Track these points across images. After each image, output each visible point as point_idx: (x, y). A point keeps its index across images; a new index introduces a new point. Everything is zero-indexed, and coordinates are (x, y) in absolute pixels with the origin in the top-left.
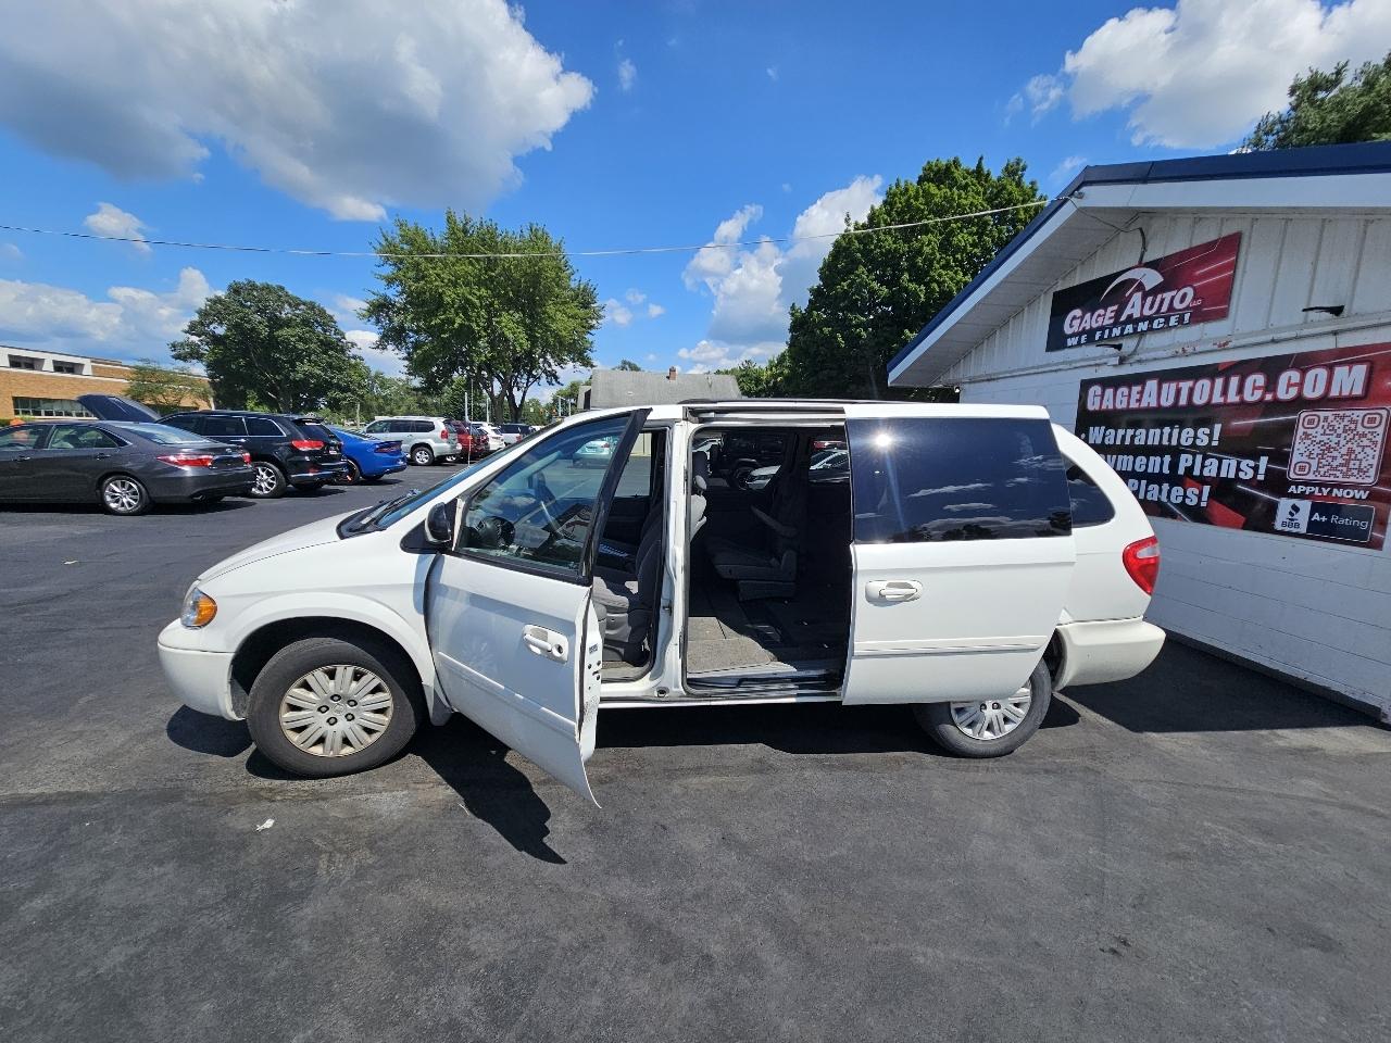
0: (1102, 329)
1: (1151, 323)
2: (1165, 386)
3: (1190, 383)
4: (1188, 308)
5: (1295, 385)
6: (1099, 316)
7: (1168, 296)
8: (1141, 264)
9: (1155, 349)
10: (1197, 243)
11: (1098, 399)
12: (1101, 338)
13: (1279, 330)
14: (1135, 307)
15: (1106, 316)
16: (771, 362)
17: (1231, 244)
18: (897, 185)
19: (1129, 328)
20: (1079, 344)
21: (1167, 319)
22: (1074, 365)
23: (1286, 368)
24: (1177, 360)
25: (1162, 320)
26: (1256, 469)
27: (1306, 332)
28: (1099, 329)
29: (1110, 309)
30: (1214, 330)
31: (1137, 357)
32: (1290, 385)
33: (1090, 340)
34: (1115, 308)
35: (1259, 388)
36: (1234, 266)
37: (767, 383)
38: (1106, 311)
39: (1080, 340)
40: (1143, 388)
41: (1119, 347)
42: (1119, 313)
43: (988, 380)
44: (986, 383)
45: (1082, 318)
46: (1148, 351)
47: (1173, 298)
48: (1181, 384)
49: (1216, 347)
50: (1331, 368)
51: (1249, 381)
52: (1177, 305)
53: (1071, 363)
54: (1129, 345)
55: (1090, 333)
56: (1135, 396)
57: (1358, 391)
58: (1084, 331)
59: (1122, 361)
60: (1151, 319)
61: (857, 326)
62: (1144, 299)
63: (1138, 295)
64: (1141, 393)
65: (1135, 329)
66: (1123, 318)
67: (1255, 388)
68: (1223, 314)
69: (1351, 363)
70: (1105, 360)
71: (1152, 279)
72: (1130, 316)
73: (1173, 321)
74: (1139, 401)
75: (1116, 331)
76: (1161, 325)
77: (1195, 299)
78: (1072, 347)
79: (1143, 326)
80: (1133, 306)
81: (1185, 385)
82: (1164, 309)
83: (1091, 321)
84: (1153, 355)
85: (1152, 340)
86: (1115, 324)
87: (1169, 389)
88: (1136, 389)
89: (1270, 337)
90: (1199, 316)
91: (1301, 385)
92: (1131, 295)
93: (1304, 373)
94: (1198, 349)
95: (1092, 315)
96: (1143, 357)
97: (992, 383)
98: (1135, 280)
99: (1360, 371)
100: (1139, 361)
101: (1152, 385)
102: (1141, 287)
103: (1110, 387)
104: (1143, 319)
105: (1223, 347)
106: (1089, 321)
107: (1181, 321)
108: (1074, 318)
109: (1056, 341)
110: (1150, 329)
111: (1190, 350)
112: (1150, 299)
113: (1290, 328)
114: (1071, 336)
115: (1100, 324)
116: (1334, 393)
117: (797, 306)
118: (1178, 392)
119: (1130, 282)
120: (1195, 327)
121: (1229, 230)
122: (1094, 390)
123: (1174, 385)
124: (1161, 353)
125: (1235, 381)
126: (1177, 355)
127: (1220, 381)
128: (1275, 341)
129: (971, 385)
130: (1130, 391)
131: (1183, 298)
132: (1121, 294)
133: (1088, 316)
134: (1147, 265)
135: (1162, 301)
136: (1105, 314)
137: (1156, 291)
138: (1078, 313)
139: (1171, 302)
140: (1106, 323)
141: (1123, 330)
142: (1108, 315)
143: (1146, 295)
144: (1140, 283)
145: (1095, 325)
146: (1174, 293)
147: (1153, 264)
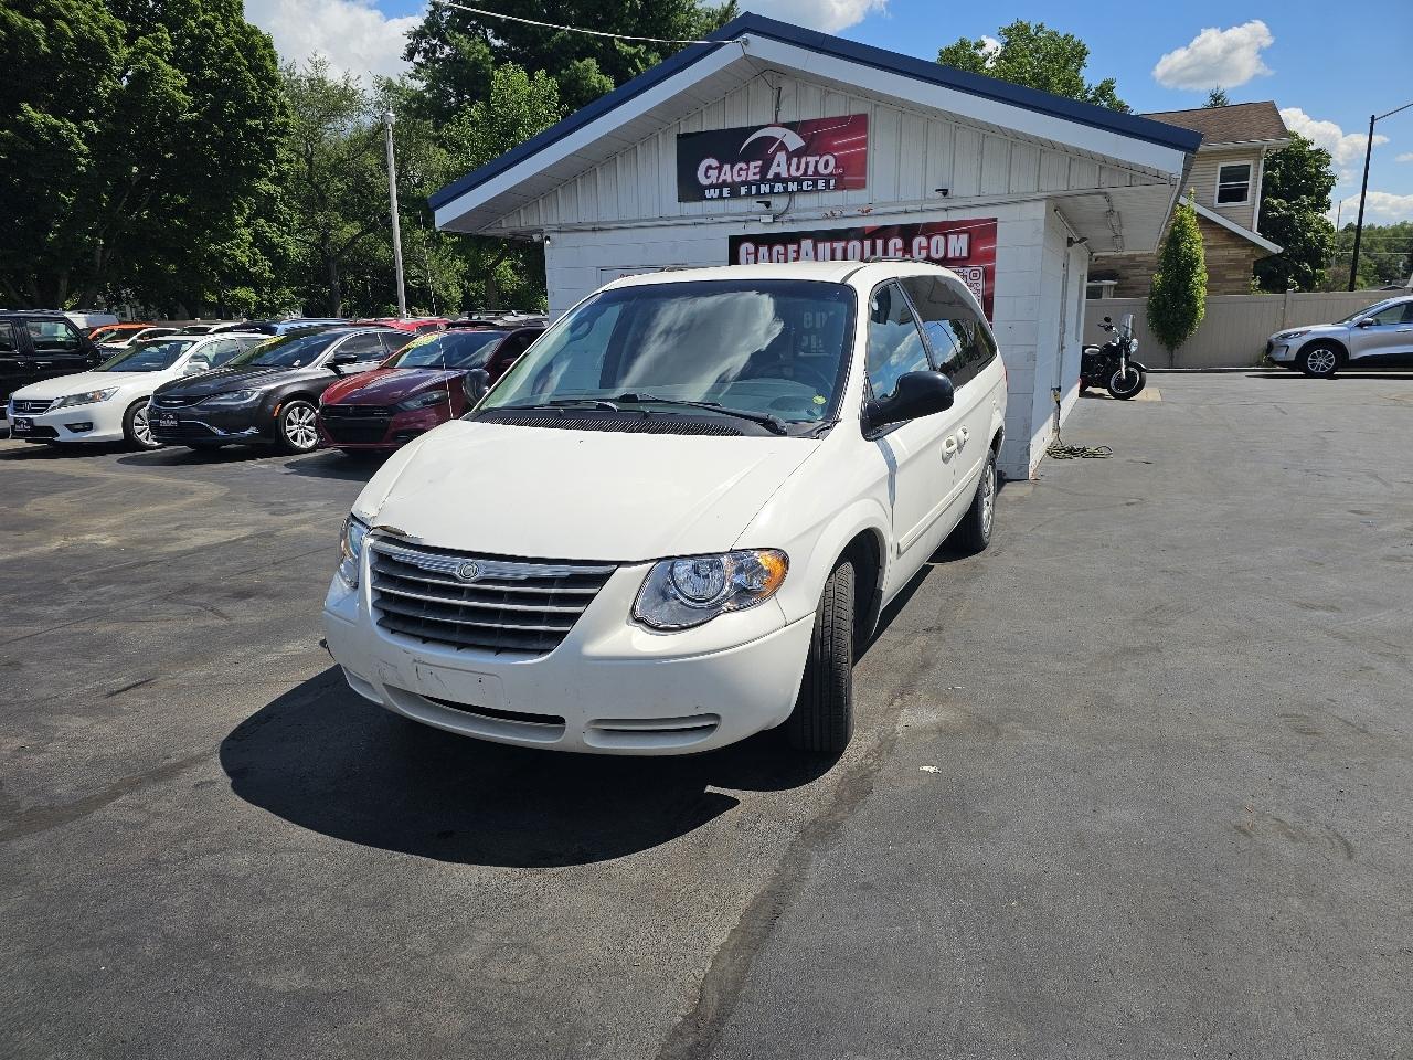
0: (747, 183)
1: (800, 184)
2: (820, 246)
3: (843, 244)
4: (831, 174)
5: (924, 248)
6: (741, 169)
7: (812, 160)
8: (777, 124)
9: (805, 210)
10: (829, 114)
11: (752, 257)
12: (749, 194)
13: (906, 202)
14: (780, 165)
15: (748, 171)
17: (859, 123)
19: (779, 187)
20: (721, 197)
21: (815, 183)
22: (716, 219)
23: (915, 235)
24: (828, 221)
25: (810, 183)
27: (925, 206)
28: (743, 183)
29: (752, 164)
30: (856, 197)
31: (787, 217)
32: (920, 248)
33: (735, 194)
34: (760, 163)
35: (900, 250)
36: (864, 143)
38: (748, 165)
39: (721, 192)
40: (799, 247)
41: (768, 204)
42: (764, 170)
43: (594, 230)
44: (590, 234)
45: (720, 169)
46: (799, 211)
47: (817, 162)
48: (835, 245)
49: (860, 213)
50: (946, 235)
51: (891, 243)
52: (821, 170)
53: (712, 216)
54: (779, 203)
55: (735, 187)
56: (792, 255)
57: (965, 254)
58: (725, 184)
59: (775, 218)
60: (799, 181)
62: (789, 160)
63: (781, 157)
64: (798, 251)
65: (786, 188)
66: (770, 176)
67: (896, 250)
68: (861, 185)
69: (958, 233)
70: (756, 217)
71: (794, 141)
72: (777, 175)
73: (821, 184)
75: (765, 188)
76: (810, 188)
77: (836, 167)
78: (712, 199)
79: (793, 186)
80: (779, 165)
81: (839, 246)
82: (810, 172)
83: (728, 174)
84: (802, 215)
85: (801, 200)
86: (763, 180)
88: (792, 244)
89: (902, 208)
90: (841, 185)
91: (928, 248)
92: (775, 153)
93: (929, 238)
94: (845, 213)
95: (732, 168)
96: (793, 216)
97: (599, 234)
98: (776, 139)
99: (964, 238)
100: (792, 220)
101: (807, 244)
102: (783, 147)
103: (763, 244)
104: (794, 179)
105: (866, 213)
106: (729, 174)
107: (827, 184)
108: (709, 167)
109: (690, 189)
110: (800, 190)
111: (838, 213)
112: (795, 160)
113: (914, 202)
114: (711, 186)
115: (743, 178)
116: (950, 255)
118: (833, 251)
119: (773, 140)
120: (839, 194)
121: (856, 109)
122: (746, 247)
123: (828, 245)
124: (812, 215)
125: (879, 243)
126: (826, 217)
127: (867, 243)
128: (906, 212)
129: (562, 235)
130: (786, 249)
131: (826, 165)
132: (762, 150)
133: (727, 167)
134: (785, 125)
135: (807, 164)
136: (748, 169)
137: (799, 153)
138: (714, 163)
139: (816, 167)
140: (751, 177)
141: (772, 188)
142: (752, 170)
143: (790, 155)
144: (782, 143)
145: (737, 179)
146: (817, 158)
147: (789, 126)
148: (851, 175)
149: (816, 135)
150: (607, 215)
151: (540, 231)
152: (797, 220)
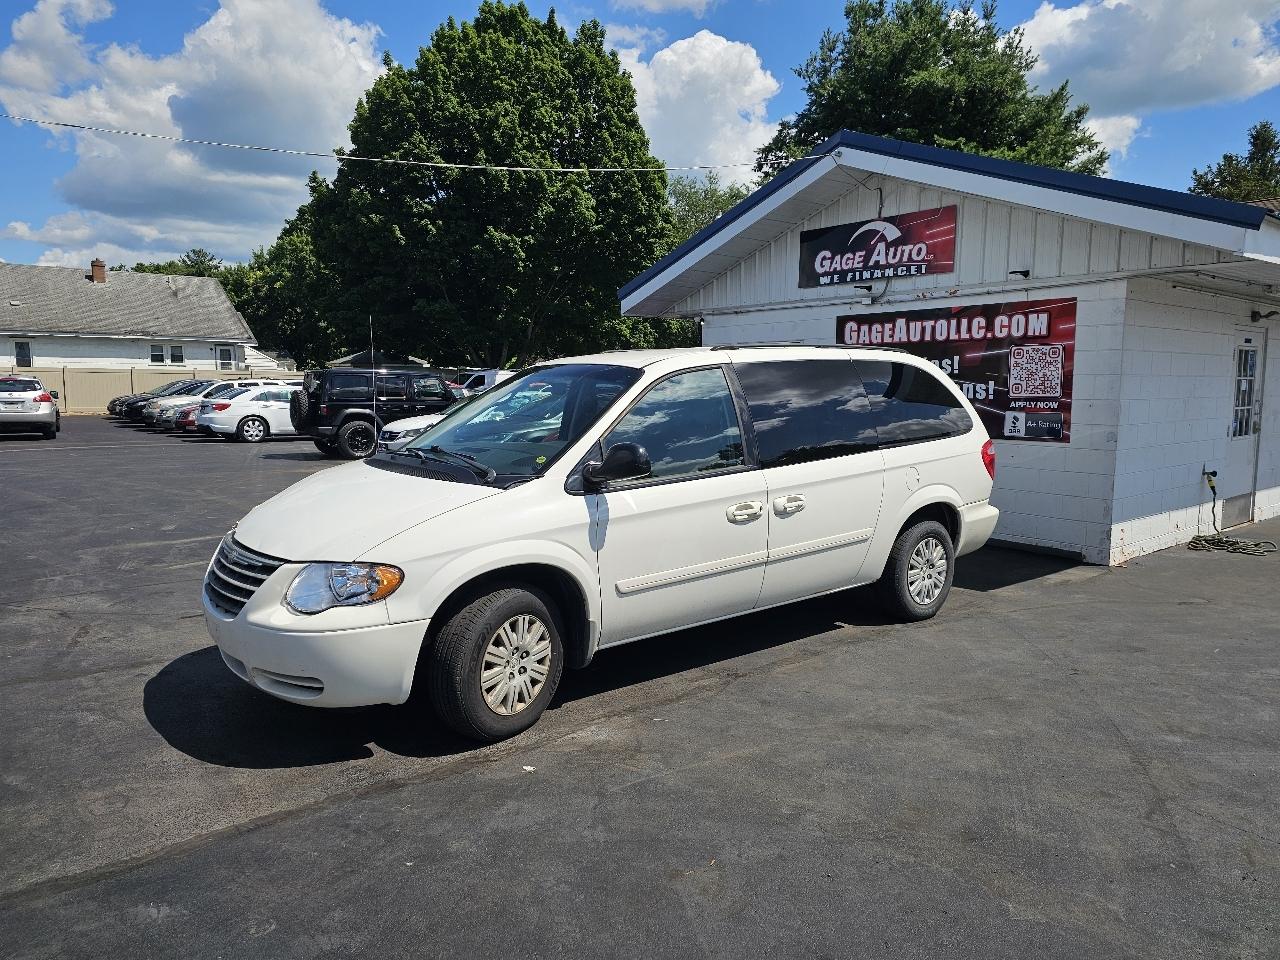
0: (853, 271)
1: (896, 270)
2: (912, 325)
3: (932, 323)
4: (923, 260)
5: (1005, 326)
6: (848, 259)
7: (907, 248)
8: (880, 219)
9: (900, 293)
10: (923, 208)
11: (855, 334)
12: (853, 279)
13: (990, 284)
14: (880, 255)
15: (854, 260)
16: (258, 257)
17: (950, 213)
18: (451, 26)
19: (878, 273)
20: (832, 283)
21: (909, 270)
22: (828, 303)
23: (998, 314)
24: (919, 303)
25: (905, 268)
26: (987, 390)
27: (1008, 288)
28: (850, 271)
29: (858, 254)
30: (944, 280)
31: (885, 299)
32: (1002, 326)
33: (843, 280)
34: (863, 253)
35: (983, 328)
36: (953, 231)
37: (257, 290)
38: (855, 255)
39: (832, 279)
40: (894, 326)
41: (869, 288)
42: (867, 259)
43: (736, 313)
44: (733, 316)
45: (832, 259)
46: (894, 293)
47: (911, 251)
48: (925, 324)
49: (947, 295)
50: (1026, 315)
51: (975, 321)
52: (914, 257)
53: (824, 300)
54: (878, 287)
55: (843, 274)
56: (887, 333)
57: (1044, 332)
58: (835, 272)
59: (874, 301)
60: (895, 267)
61: (421, 216)
62: (887, 249)
63: (881, 246)
64: (893, 330)
65: (883, 274)
66: (871, 263)
67: (980, 328)
68: (949, 269)
69: (1038, 312)
70: (858, 300)
71: (892, 233)
72: (877, 262)
73: (913, 269)
74: (892, 336)
75: (866, 275)
76: (904, 273)
77: (928, 253)
78: (824, 285)
79: (890, 272)
81: (929, 324)
83: (842, 263)
84: (898, 297)
85: (897, 285)
86: (866, 267)
87: (916, 326)
88: (888, 326)
89: (985, 290)
90: (933, 269)
91: (1009, 327)
92: (876, 244)
93: (1010, 317)
94: (935, 295)
95: (842, 258)
96: (890, 298)
97: (740, 316)
98: (877, 232)
99: (1044, 317)
100: (889, 302)
101: (901, 322)
102: (883, 238)
103: (865, 323)
104: (889, 266)
105: (953, 294)
106: (839, 262)
107: (919, 269)
108: (824, 258)
109: (809, 278)
110: (896, 275)
111: (928, 295)
112: (892, 250)
113: (996, 284)
114: (823, 275)
115: (850, 266)
116: (1030, 333)
117: (320, 177)
118: (923, 329)
119: (874, 232)
120: (931, 278)
121: (947, 202)
122: (851, 325)
123: (919, 324)
124: (903, 297)
125: (964, 322)
126: (918, 299)
127: (954, 322)
128: (988, 293)
129: (715, 317)
130: (883, 327)
131: (919, 254)
132: (866, 242)
133: (838, 258)
134: (886, 220)
135: (903, 251)
136: (854, 259)
137: (896, 243)
138: (828, 254)
139: (910, 255)
140: (856, 265)
141: (872, 274)
142: (857, 259)
143: (888, 246)
144: (883, 235)
145: (845, 267)
146: (911, 246)
147: (891, 220)
148: (941, 260)
149: (910, 227)
150: (746, 300)
151: (699, 314)
152: (895, 302)
